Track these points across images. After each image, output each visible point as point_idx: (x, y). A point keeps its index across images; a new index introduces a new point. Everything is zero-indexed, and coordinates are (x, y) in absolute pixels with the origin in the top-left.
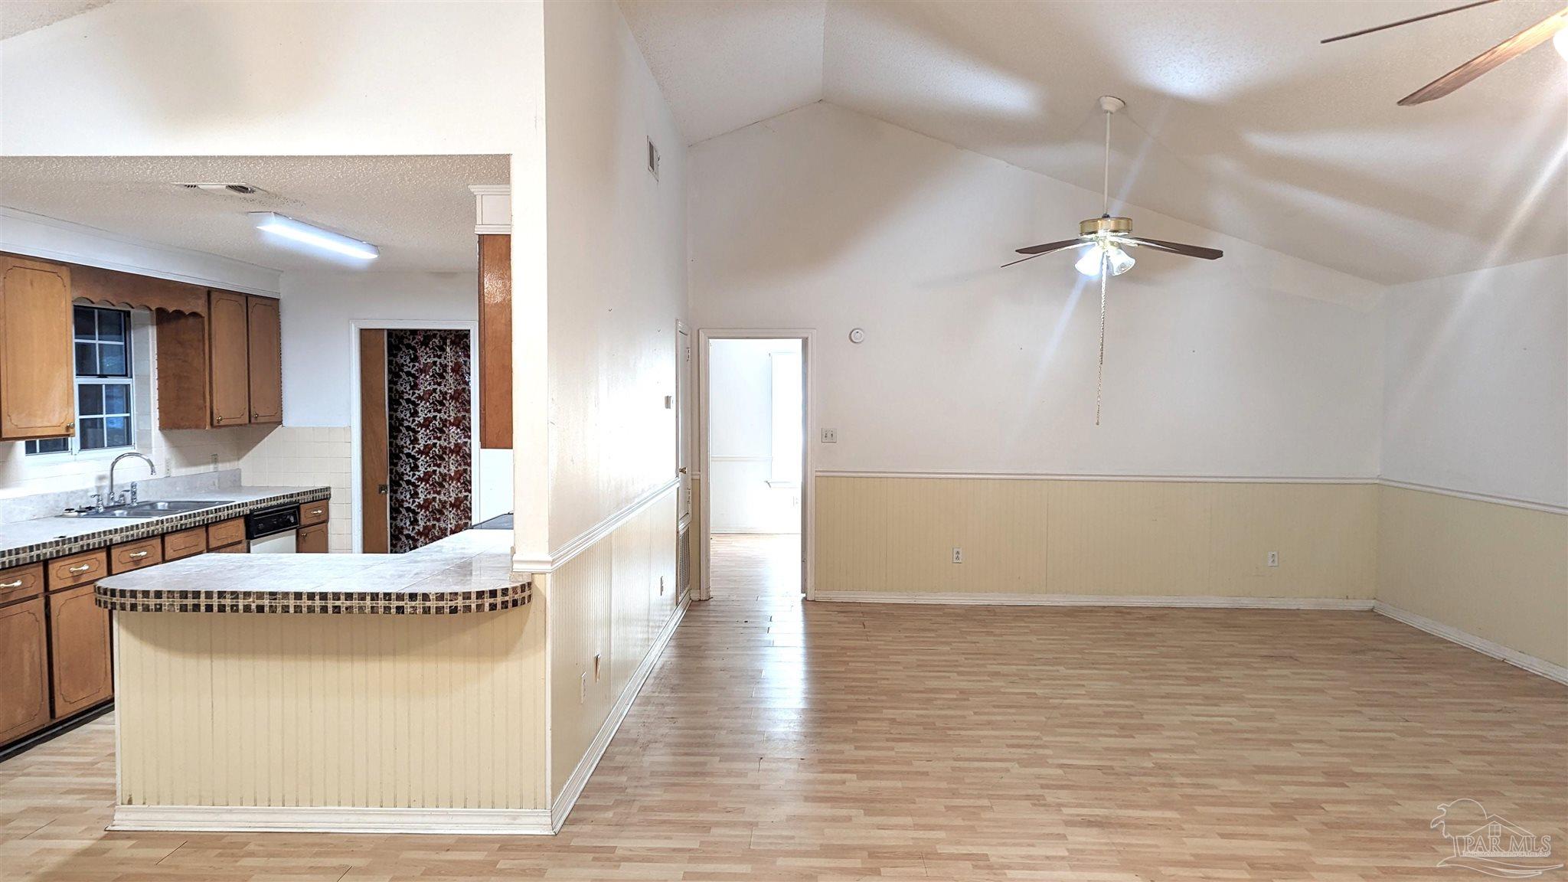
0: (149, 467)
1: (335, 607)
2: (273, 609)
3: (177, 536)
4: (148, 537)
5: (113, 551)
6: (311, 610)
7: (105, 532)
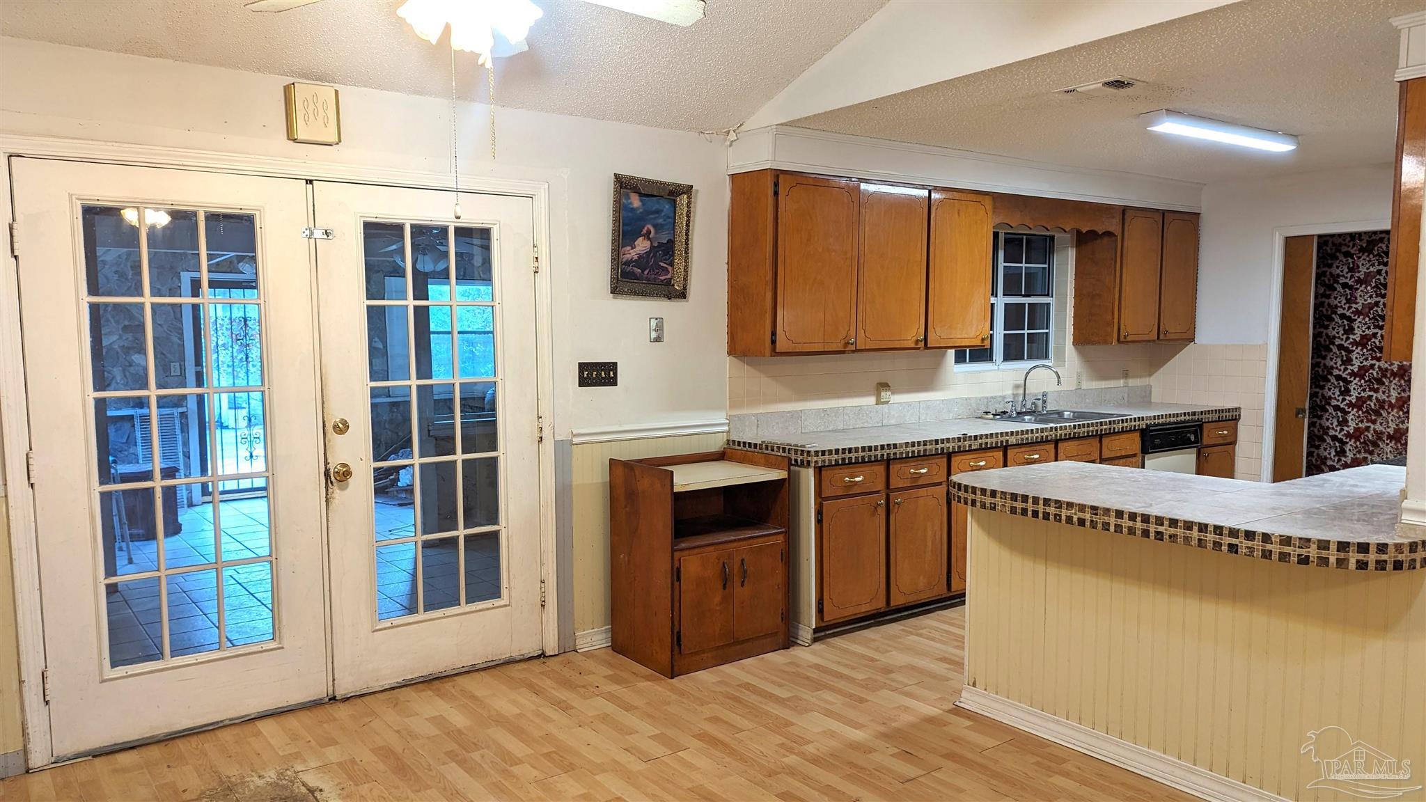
0: (1056, 379)
1: (1157, 533)
2: (1093, 525)
3: (1071, 443)
4: (1042, 442)
5: (1009, 451)
6: (1132, 531)
7: (1002, 433)
